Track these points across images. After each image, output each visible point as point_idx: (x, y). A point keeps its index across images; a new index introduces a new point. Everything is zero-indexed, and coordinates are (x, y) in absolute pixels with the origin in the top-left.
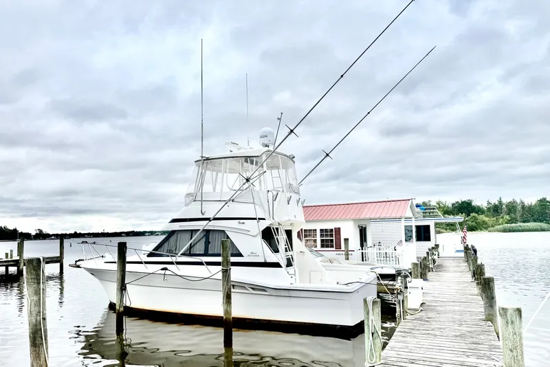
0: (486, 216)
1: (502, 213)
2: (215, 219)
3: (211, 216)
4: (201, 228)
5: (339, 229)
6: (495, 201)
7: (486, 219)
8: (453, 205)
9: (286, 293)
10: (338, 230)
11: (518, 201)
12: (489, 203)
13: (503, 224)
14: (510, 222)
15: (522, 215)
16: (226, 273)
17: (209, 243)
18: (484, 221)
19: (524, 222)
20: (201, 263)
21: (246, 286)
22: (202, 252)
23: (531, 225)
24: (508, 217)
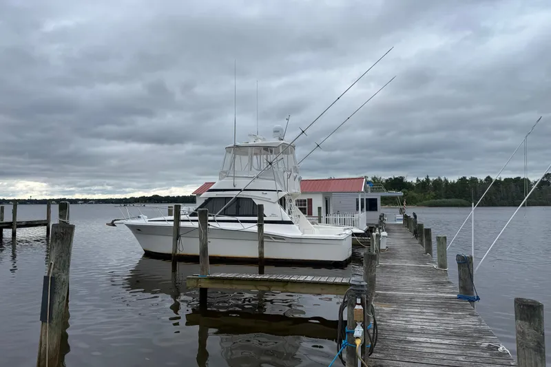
0: (415, 192)
1: (428, 189)
2: (245, 190)
3: (243, 188)
4: (234, 196)
5: (311, 199)
6: (422, 179)
7: (415, 194)
8: (387, 181)
9: (299, 241)
10: (310, 201)
11: (443, 179)
12: (418, 180)
13: (429, 199)
14: (435, 198)
15: (446, 192)
16: (260, 227)
17: (239, 207)
18: (413, 197)
19: (447, 198)
20: (237, 221)
21: (271, 237)
22: (235, 214)
23: (453, 200)
24: (433, 193)
